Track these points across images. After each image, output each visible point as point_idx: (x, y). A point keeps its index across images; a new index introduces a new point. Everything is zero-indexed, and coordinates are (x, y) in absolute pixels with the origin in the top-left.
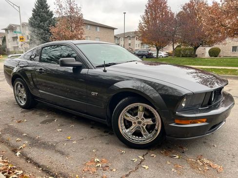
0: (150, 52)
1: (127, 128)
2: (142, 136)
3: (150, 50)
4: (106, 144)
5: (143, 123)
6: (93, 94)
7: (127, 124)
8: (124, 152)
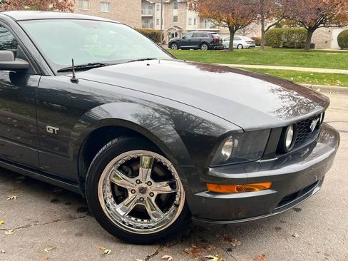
0: (216, 36)
1: (118, 201)
2: (148, 218)
3: (216, 32)
4: (76, 235)
5: (149, 191)
6: (51, 129)
7: (118, 193)
8: (110, 251)
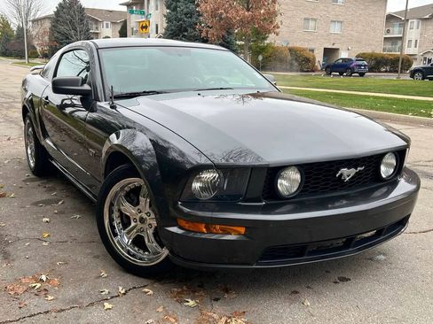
5: (148, 222)
6: (91, 152)
8: (106, 275)
